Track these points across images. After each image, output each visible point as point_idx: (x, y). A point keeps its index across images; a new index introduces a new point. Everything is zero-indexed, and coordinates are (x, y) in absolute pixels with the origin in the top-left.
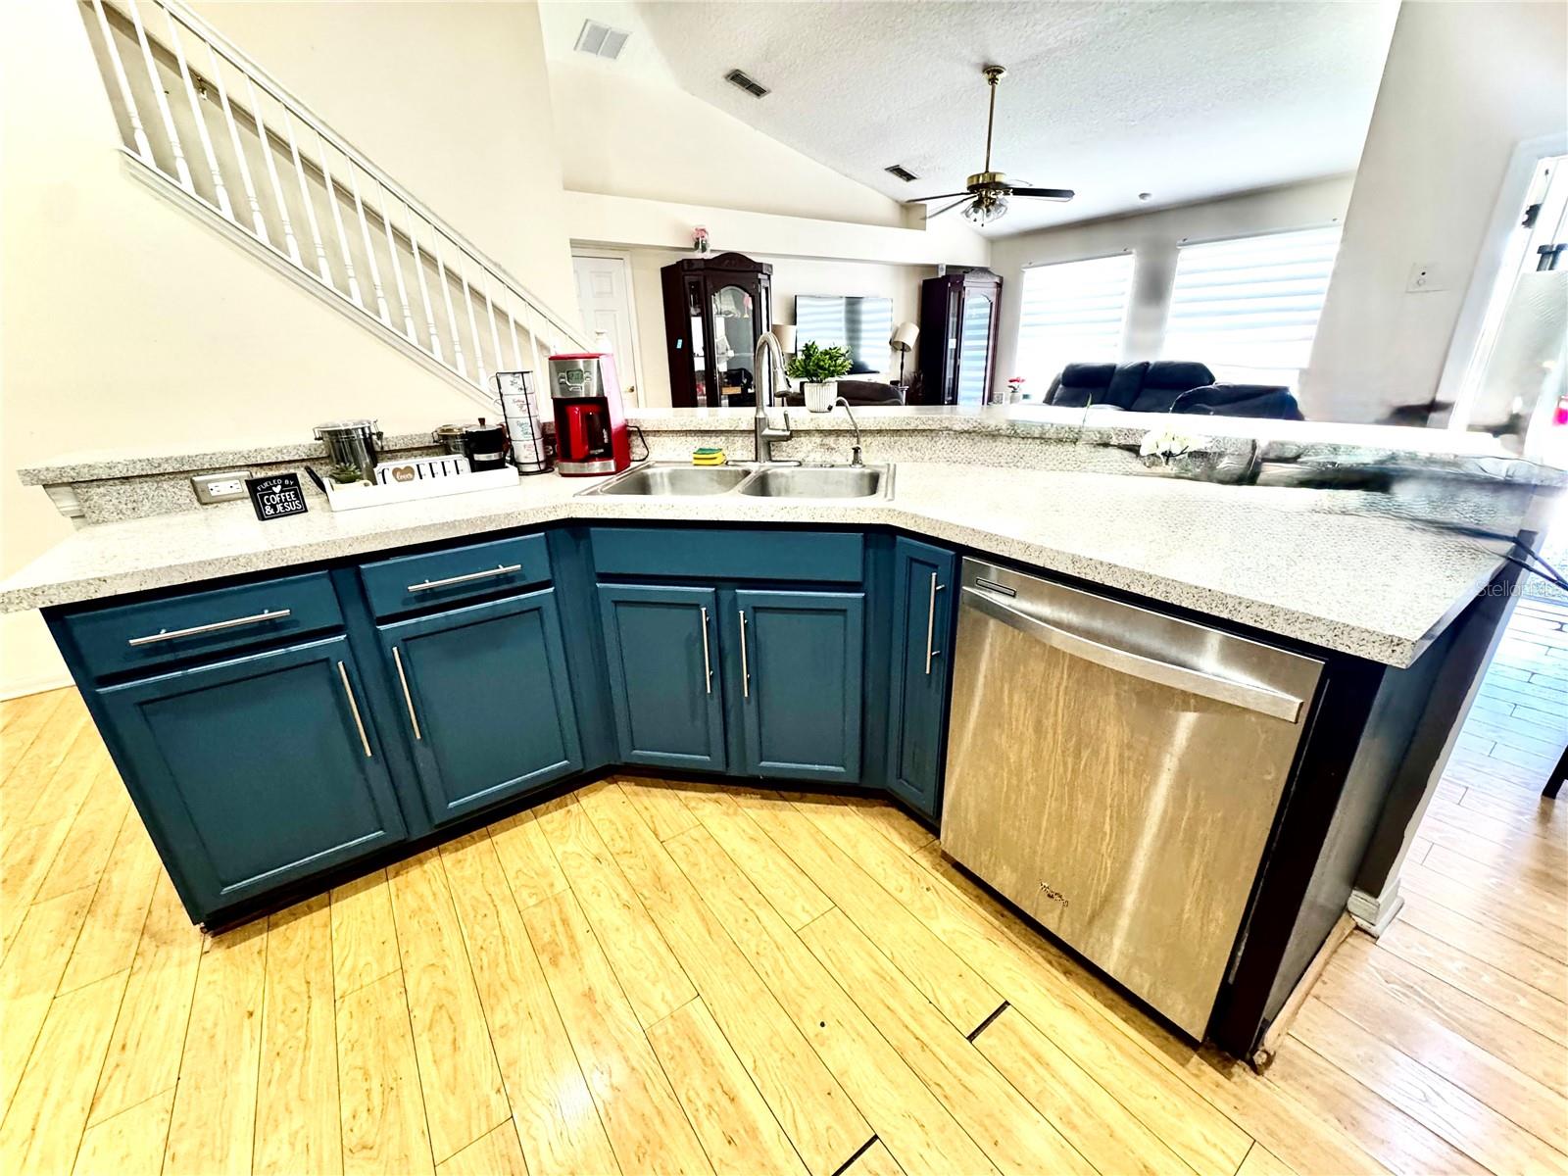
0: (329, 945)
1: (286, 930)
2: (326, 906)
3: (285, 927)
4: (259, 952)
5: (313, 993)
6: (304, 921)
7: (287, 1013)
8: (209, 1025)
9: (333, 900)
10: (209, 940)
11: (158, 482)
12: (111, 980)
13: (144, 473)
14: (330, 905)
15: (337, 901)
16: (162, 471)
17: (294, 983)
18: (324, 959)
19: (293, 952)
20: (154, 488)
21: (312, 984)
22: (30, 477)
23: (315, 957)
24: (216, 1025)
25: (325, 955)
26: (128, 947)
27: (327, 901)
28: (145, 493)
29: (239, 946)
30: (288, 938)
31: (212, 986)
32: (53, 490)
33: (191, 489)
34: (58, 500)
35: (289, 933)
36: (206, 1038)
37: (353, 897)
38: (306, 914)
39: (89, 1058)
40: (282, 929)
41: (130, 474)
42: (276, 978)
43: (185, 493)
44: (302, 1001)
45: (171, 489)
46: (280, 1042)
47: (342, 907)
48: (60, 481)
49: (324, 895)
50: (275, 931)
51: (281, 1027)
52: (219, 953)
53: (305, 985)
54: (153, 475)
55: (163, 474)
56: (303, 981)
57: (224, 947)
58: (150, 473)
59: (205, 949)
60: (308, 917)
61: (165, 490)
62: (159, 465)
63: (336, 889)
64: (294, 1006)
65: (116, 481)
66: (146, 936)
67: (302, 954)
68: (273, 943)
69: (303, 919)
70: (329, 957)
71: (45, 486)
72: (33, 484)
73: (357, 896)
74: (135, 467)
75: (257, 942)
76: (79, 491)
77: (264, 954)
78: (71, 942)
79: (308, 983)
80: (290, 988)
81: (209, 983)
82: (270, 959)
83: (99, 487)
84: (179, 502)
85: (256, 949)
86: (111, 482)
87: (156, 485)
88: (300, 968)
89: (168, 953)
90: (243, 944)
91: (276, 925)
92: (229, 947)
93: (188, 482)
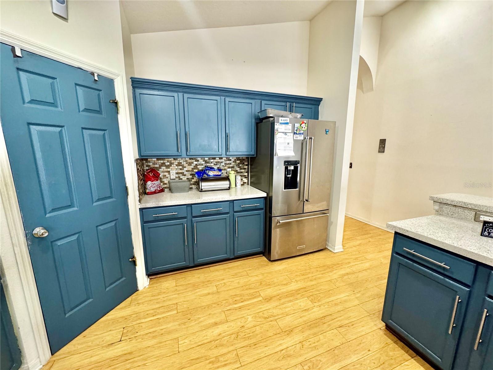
0: (398, 365)
1: (397, 348)
2: (411, 357)
3: (398, 347)
4: (387, 343)
5: (381, 367)
6: (403, 352)
7: (373, 361)
8: (363, 341)
9: (415, 358)
10: (384, 328)
11: (464, 209)
12: (365, 312)
13: (461, 206)
14: (412, 358)
15: (415, 360)
16: (467, 207)
17: (382, 358)
18: (393, 365)
19: (391, 353)
20: (462, 211)
21: (384, 365)
22: (432, 198)
23: (393, 361)
24: (364, 343)
25: (395, 365)
26: (375, 311)
27: (413, 356)
28: (458, 212)
29: (386, 336)
30: (395, 350)
31: (373, 336)
32: (435, 203)
33: (474, 215)
34: (435, 206)
35: (396, 349)
36: (360, 342)
37: (420, 365)
38: (405, 351)
39: (349, 320)
40: (397, 346)
41: (457, 205)
42: (382, 352)
43: (471, 216)
44: (378, 364)
45: (467, 213)
46: (365, 363)
47: (414, 363)
48: (437, 201)
49: (415, 354)
50: (395, 344)
51: (368, 361)
52: (382, 333)
53: (382, 363)
54: (464, 207)
55: (467, 208)
56: (384, 362)
57: (384, 333)
58: (463, 206)
59: (381, 328)
60: (405, 353)
61: (465, 213)
62: (468, 205)
63: (419, 357)
64: (376, 362)
65: (452, 206)
66: (378, 313)
67: (392, 357)
68: (391, 346)
69: (403, 351)
70: (394, 366)
71: (434, 201)
72: (431, 200)
73: (421, 367)
74: (459, 204)
75: (389, 341)
76: (441, 205)
77: (387, 345)
78: (371, 299)
79: (384, 363)
80: (380, 358)
81: (373, 335)
82: (386, 348)
83: (446, 205)
84: (467, 217)
85: (387, 342)
86: (450, 205)
87: (463, 210)
88: (387, 358)
89: (377, 320)
90: (387, 337)
91: (397, 344)
92: (384, 334)
93: (474, 213)
